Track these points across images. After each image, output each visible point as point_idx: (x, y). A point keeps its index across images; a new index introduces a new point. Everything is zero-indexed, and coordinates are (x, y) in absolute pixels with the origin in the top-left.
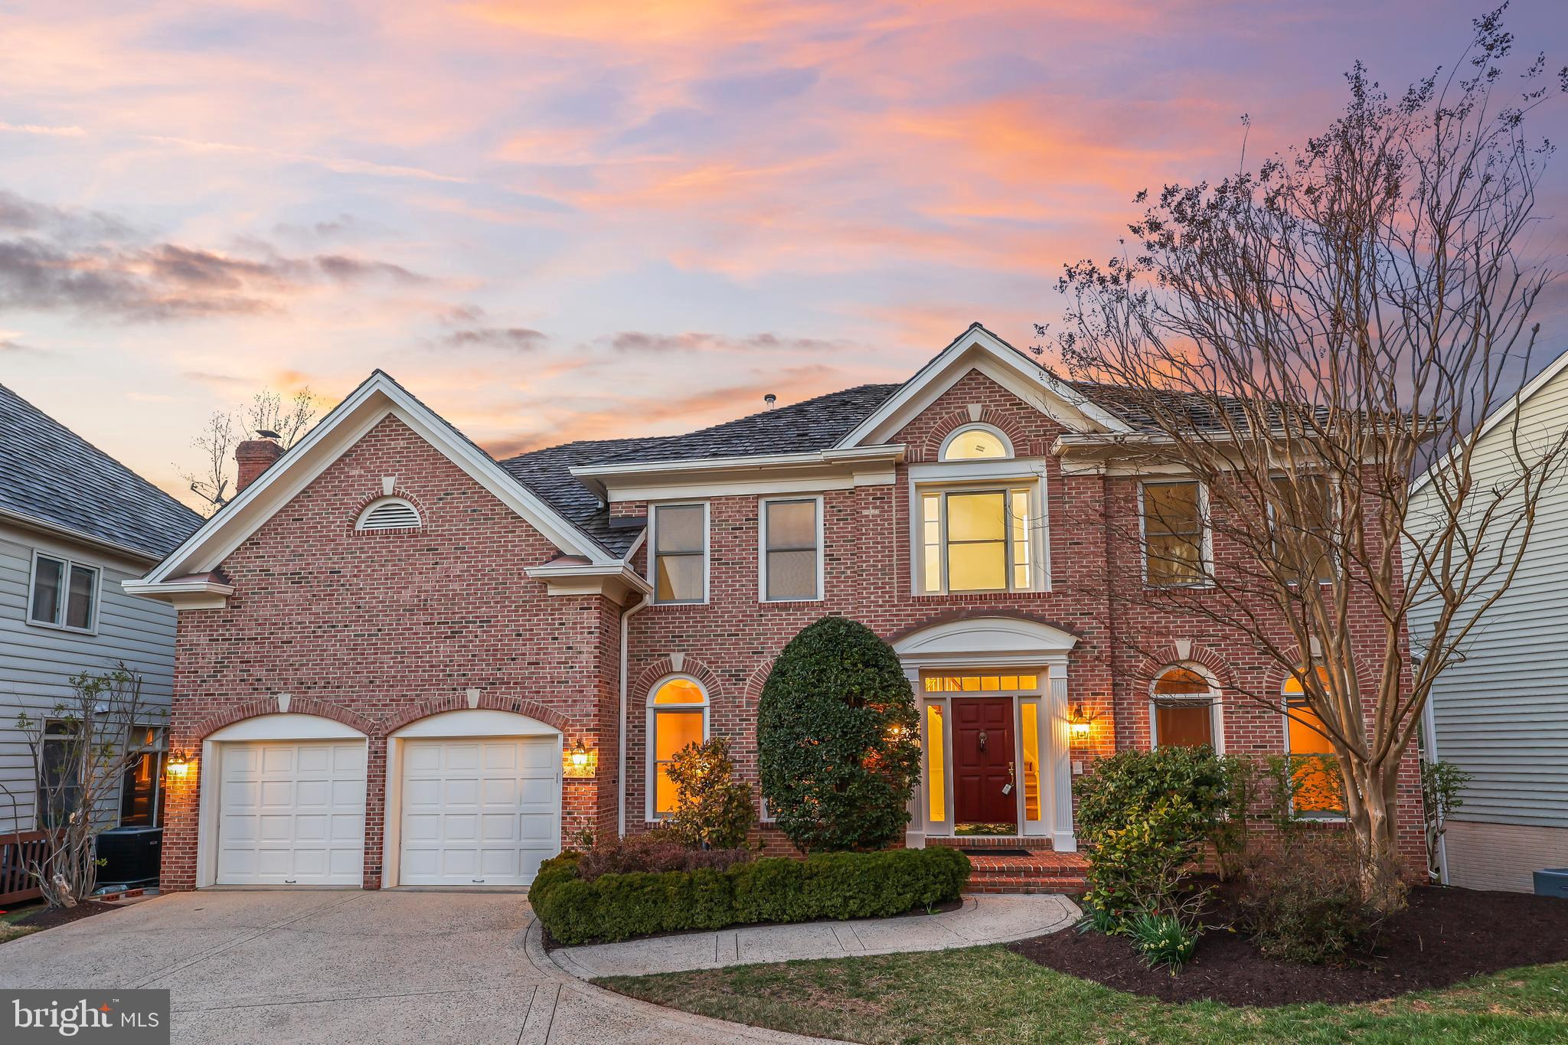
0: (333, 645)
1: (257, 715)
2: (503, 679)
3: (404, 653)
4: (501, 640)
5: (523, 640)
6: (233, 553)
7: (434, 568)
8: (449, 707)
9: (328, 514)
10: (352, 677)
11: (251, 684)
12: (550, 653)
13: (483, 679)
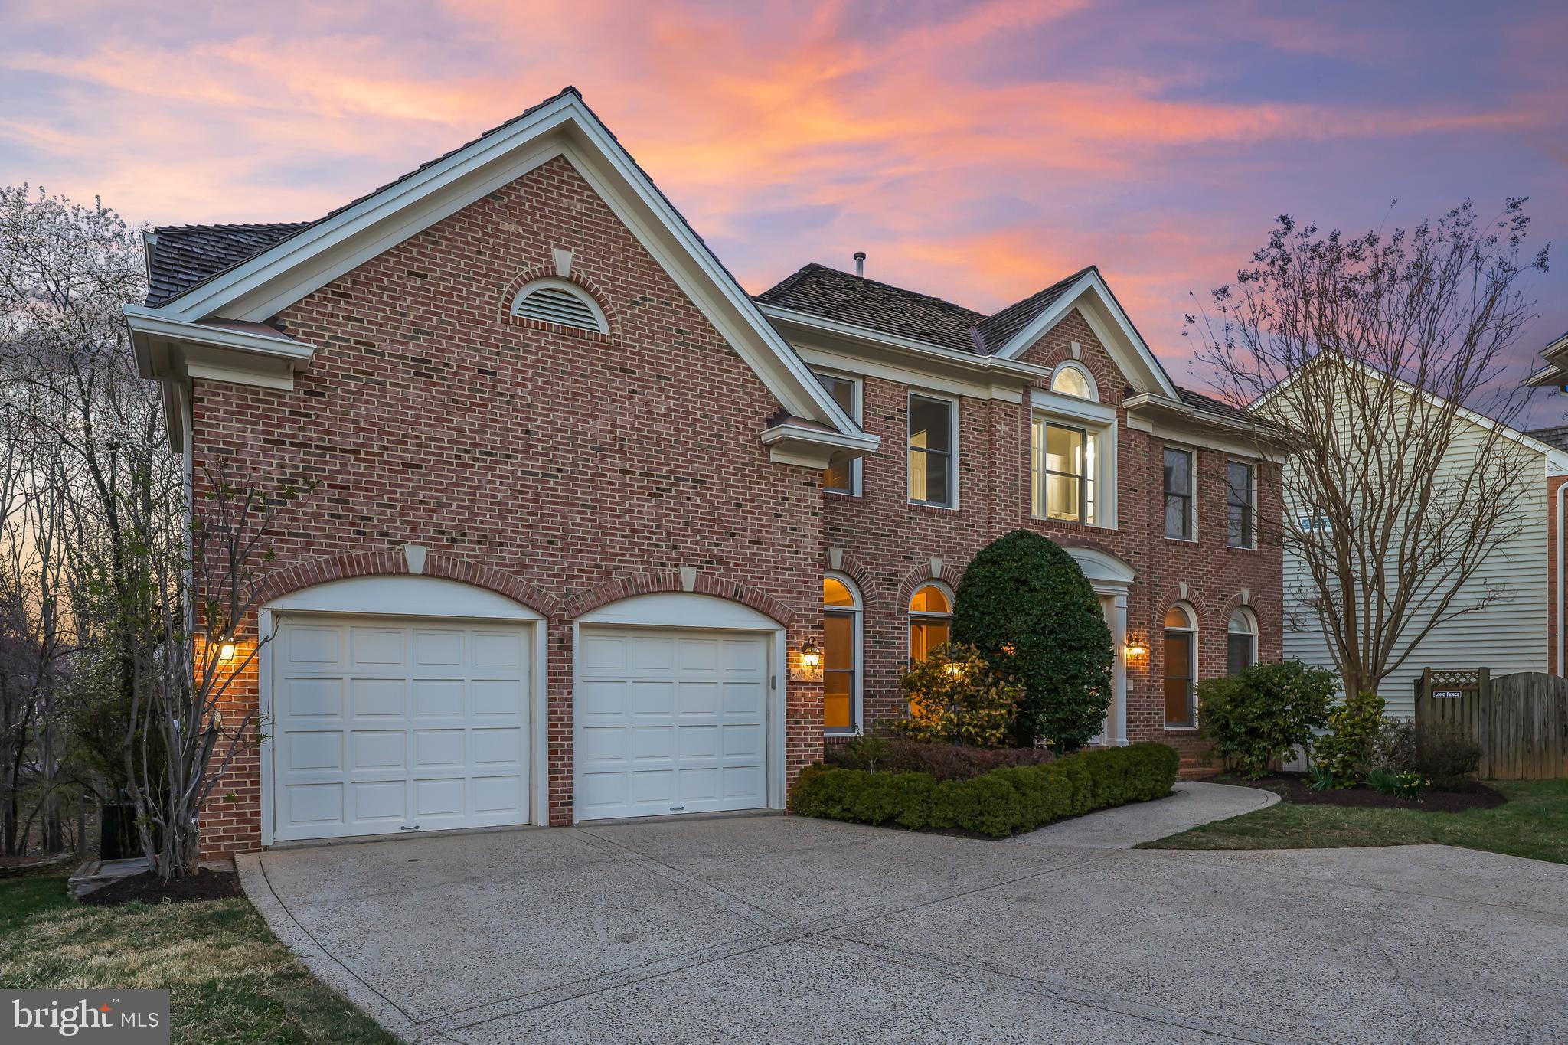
0: (489, 482)
1: (369, 574)
2: (721, 558)
3: (595, 507)
4: (717, 508)
5: (743, 512)
6: (300, 301)
7: (631, 398)
8: (659, 587)
9: (469, 279)
10: (522, 533)
11: (352, 524)
12: (773, 533)
13: (698, 555)
